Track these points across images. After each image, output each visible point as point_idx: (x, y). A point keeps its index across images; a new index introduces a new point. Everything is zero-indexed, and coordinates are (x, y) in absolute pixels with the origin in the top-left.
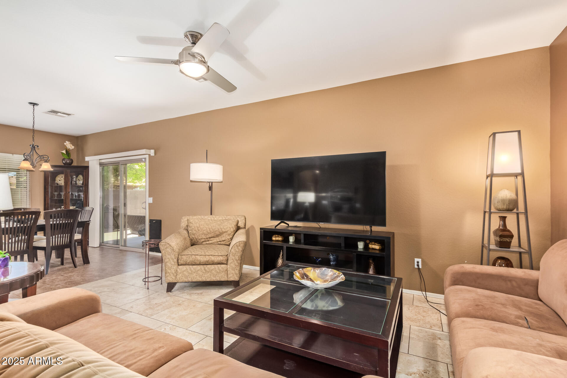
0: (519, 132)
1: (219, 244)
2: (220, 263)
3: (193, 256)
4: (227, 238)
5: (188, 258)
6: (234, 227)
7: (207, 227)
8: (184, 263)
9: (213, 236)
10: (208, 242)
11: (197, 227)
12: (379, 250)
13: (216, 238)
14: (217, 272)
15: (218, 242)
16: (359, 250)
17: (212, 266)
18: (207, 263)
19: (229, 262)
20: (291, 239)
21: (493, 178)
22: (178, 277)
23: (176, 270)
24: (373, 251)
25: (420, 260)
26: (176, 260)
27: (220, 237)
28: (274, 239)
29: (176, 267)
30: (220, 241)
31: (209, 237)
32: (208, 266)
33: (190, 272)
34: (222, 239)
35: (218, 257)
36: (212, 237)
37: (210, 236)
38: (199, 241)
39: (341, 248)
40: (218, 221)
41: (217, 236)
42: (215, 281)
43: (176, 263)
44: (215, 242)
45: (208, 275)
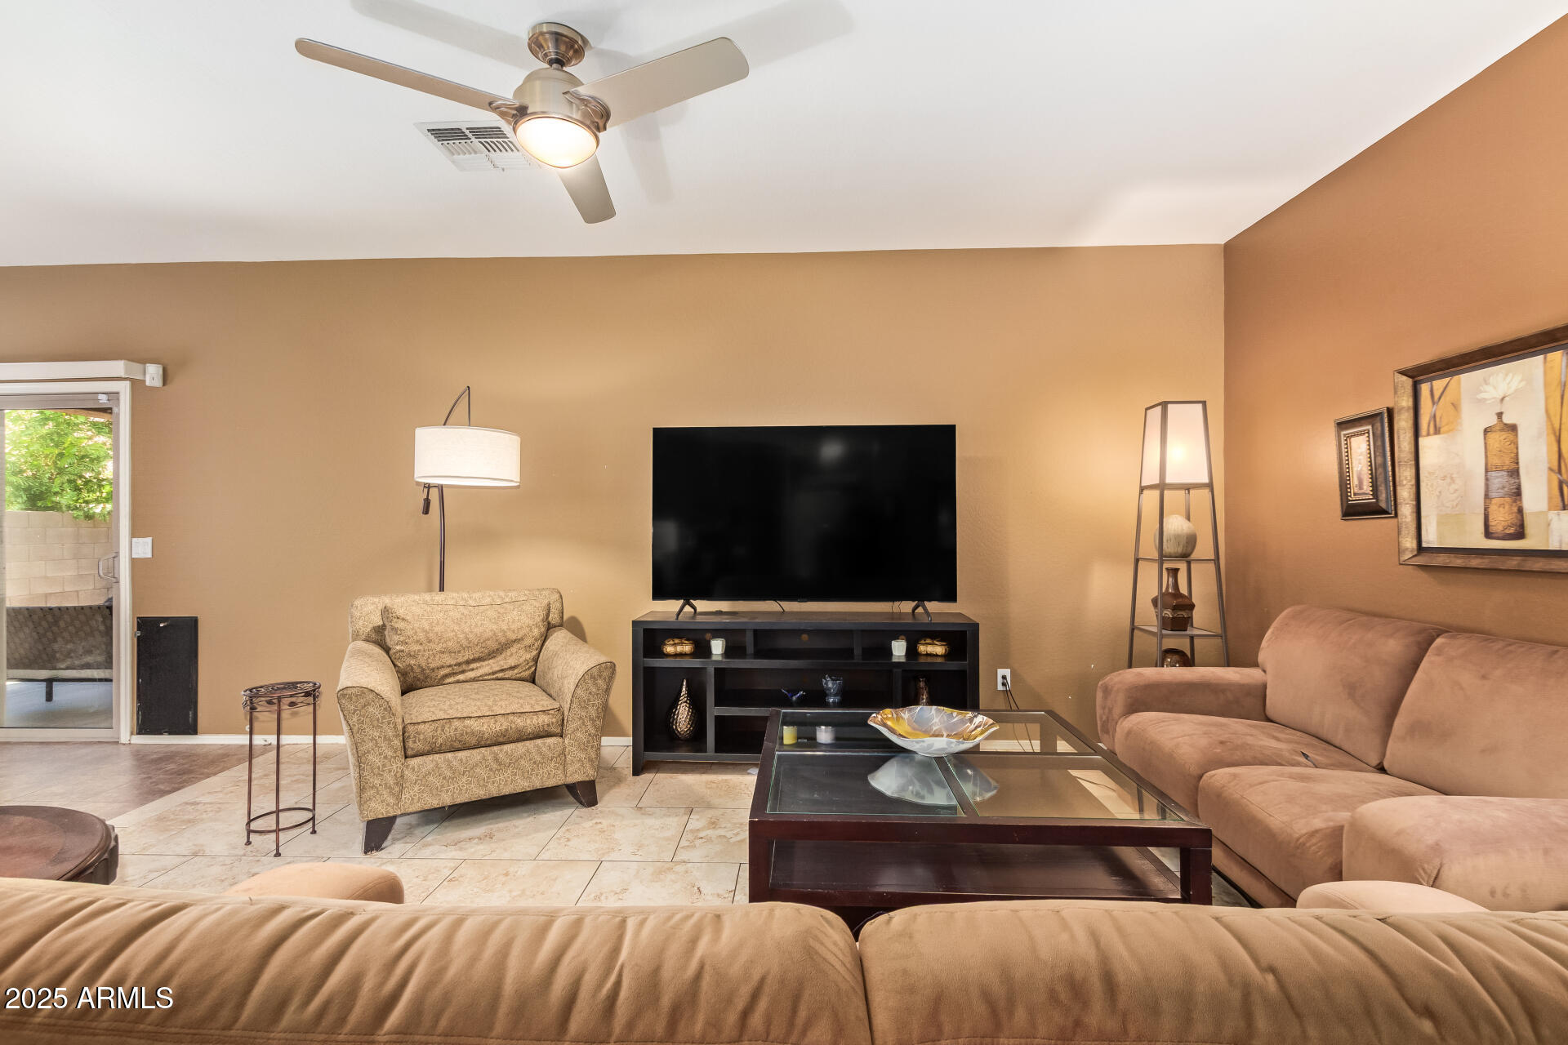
0: (1204, 403)
1: (497, 677)
2: (541, 734)
3: (456, 723)
4: (521, 660)
5: (439, 731)
6: (540, 624)
7: (456, 628)
8: (427, 748)
9: (477, 656)
10: (461, 677)
11: (424, 630)
12: (945, 656)
13: (486, 662)
14: (535, 763)
15: (494, 673)
16: (895, 660)
17: (520, 745)
18: (501, 740)
19: (570, 727)
20: (717, 647)
21: (1166, 492)
22: (405, 796)
23: (399, 775)
24: (929, 660)
25: (1007, 672)
26: (397, 743)
27: (500, 658)
28: (669, 649)
29: (399, 765)
30: (502, 671)
31: (465, 658)
32: (506, 747)
33: (448, 774)
34: (506, 663)
35: (535, 717)
36: (474, 660)
37: (468, 655)
38: (433, 675)
39: (853, 658)
40: (487, 610)
41: (492, 654)
42: (529, 789)
43: (400, 753)
44: (486, 675)
45: (506, 775)
